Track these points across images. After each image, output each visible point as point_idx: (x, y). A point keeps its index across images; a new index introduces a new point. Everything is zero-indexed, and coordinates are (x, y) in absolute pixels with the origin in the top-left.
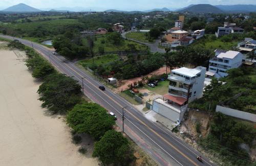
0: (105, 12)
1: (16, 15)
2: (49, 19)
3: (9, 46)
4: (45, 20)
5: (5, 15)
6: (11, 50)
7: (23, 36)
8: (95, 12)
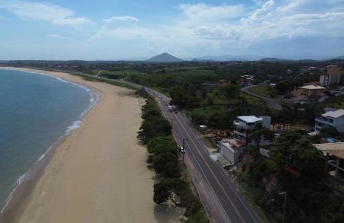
0: (254, 62)
1: (155, 65)
2: (184, 70)
3: (136, 93)
4: (181, 70)
5: (146, 65)
6: (137, 97)
7: (152, 86)
8: (241, 62)
